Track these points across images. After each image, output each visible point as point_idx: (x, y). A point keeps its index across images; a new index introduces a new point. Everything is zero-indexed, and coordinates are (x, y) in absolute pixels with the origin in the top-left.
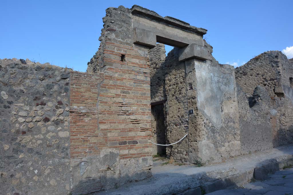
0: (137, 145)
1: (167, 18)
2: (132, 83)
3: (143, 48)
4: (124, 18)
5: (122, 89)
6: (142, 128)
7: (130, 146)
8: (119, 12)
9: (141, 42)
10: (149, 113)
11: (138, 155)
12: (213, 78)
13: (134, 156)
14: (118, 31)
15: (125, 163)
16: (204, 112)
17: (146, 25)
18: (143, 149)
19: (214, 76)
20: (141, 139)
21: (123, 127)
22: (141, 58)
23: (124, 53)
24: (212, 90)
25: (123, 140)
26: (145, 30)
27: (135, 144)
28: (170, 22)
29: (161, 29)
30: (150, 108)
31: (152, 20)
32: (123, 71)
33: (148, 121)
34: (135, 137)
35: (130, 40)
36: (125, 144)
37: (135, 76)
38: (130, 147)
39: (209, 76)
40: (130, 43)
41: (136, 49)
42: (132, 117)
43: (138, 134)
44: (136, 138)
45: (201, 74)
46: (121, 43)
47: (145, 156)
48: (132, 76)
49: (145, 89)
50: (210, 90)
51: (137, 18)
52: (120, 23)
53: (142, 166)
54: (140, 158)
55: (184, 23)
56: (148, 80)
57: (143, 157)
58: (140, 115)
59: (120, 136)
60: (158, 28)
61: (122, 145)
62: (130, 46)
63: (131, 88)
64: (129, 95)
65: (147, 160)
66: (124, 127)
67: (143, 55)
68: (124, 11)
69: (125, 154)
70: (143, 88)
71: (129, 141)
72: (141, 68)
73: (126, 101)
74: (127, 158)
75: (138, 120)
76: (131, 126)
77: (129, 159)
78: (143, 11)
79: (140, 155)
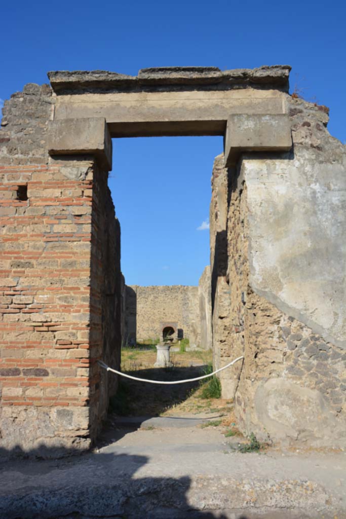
0: (45, 378)
1: (143, 74)
2: (41, 243)
3: (75, 161)
4: (32, 108)
5: (15, 258)
6: (62, 342)
7: (28, 380)
8: (22, 99)
9: (58, 149)
10: (82, 306)
11: (47, 402)
12: (323, 196)
13: (36, 403)
14: (14, 138)
15: (14, 415)
16: (275, 297)
17: (90, 106)
18: (61, 389)
19: (329, 189)
20: (57, 367)
21: (14, 339)
22: (69, 185)
23: (24, 181)
24: (315, 233)
25: (11, 365)
26: (72, 120)
27: (40, 375)
28: (154, 80)
29: (134, 104)
30: (88, 295)
31: (107, 90)
32: (20, 220)
33: (80, 325)
34: (41, 360)
35: (41, 151)
36: (15, 375)
37: (49, 226)
38: (26, 381)
39: (302, 194)
40: (40, 157)
41: (56, 168)
42: (37, 317)
43: (49, 355)
44: (45, 364)
45: (269, 193)
46: (19, 162)
47: (68, 406)
48: (41, 228)
49: (74, 253)
50: (305, 234)
51: (67, 98)
52: (21, 121)
53: (57, 427)
54: (52, 409)
55: (201, 70)
56: (84, 230)
57: (61, 408)
58: (59, 311)
59: (4, 357)
60: (122, 104)
61: (7, 377)
62: (39, 165)
63: (36, 253)
64: (32, 269)
65: (72, 414)
66: (16, 338)
67: (74, 176)
68: (34, 94)
69: (13, 395)
70: (70, 250)
71: (26, 368)
72: (68, 206)
73: (24, 282)
74: (20, 405)
75: (52, 323)
76: (34, 336)
77: (25, 408)
78: (73, 79)
79: (53, 401)
